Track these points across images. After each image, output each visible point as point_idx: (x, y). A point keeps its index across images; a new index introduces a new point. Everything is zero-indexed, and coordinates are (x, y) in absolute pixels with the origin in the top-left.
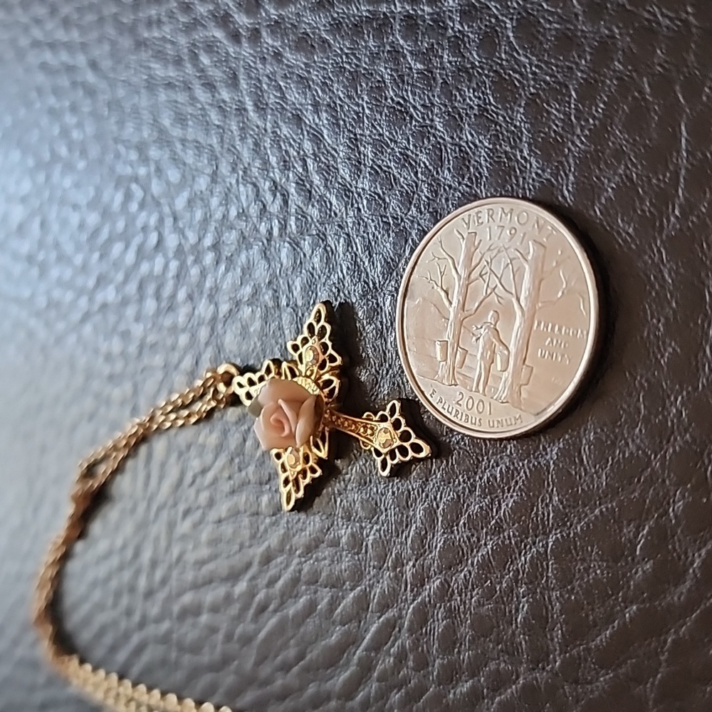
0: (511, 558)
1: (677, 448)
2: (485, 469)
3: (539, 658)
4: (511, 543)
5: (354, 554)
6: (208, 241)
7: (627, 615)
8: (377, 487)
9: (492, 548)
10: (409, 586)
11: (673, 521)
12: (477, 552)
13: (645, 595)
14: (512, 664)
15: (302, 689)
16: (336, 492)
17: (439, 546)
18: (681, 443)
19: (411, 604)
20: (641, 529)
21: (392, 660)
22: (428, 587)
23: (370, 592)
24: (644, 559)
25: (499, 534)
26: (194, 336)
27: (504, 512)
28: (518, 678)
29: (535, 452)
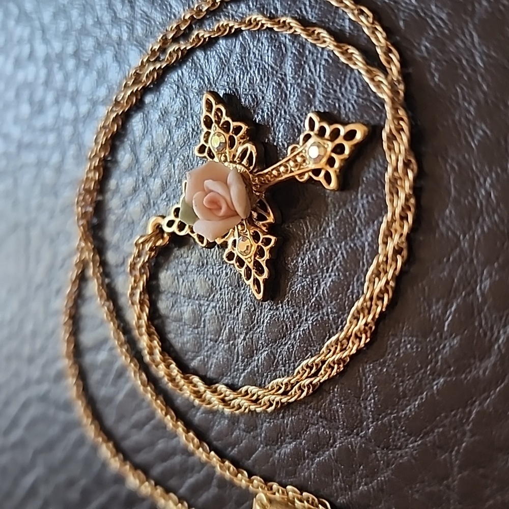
0: (329, 332)
1: (486, 229)
2: (307, 251)
3: (354, 425)
4: (329, 319)
5: (194, 328)
6: (70, 49)
7: (435, 387)
8: (212, 268)
9: (312, 324)
10: (240, 357)
11: (480, 300)
12: (299, 327)
13: (452, 369)
14: (330, 429)
15: (152, 444)
16: (179, 273)
17: (266, 321)
18: (489, 223)
19: (242, 373)
20: (449, 306)
21: (227, 421)
22: (257, 358)
23: (208, 362)
24: (451, 335)
25: (319, 310)
26: (59, 135)
27: (323, 290)
28: (335, 441)
29: (351, 235)
